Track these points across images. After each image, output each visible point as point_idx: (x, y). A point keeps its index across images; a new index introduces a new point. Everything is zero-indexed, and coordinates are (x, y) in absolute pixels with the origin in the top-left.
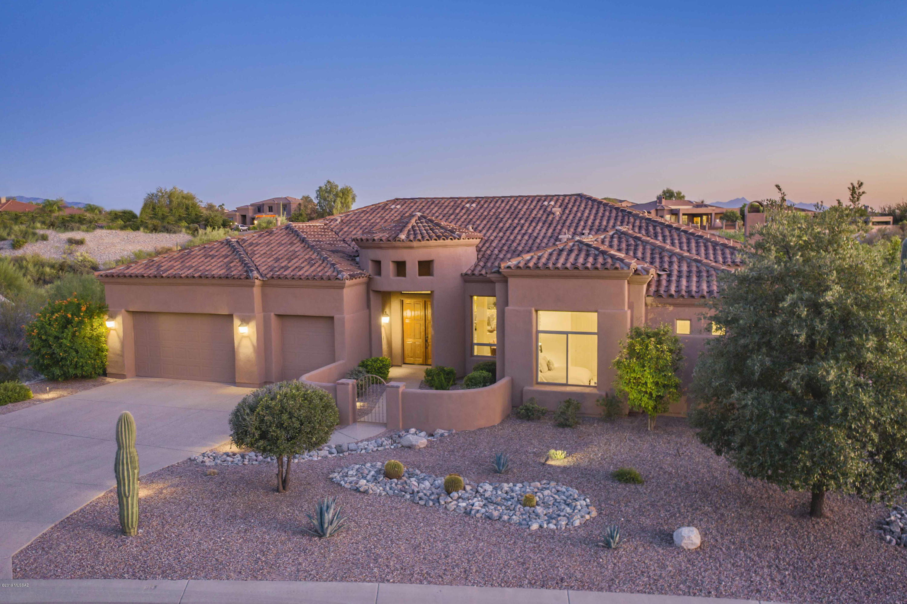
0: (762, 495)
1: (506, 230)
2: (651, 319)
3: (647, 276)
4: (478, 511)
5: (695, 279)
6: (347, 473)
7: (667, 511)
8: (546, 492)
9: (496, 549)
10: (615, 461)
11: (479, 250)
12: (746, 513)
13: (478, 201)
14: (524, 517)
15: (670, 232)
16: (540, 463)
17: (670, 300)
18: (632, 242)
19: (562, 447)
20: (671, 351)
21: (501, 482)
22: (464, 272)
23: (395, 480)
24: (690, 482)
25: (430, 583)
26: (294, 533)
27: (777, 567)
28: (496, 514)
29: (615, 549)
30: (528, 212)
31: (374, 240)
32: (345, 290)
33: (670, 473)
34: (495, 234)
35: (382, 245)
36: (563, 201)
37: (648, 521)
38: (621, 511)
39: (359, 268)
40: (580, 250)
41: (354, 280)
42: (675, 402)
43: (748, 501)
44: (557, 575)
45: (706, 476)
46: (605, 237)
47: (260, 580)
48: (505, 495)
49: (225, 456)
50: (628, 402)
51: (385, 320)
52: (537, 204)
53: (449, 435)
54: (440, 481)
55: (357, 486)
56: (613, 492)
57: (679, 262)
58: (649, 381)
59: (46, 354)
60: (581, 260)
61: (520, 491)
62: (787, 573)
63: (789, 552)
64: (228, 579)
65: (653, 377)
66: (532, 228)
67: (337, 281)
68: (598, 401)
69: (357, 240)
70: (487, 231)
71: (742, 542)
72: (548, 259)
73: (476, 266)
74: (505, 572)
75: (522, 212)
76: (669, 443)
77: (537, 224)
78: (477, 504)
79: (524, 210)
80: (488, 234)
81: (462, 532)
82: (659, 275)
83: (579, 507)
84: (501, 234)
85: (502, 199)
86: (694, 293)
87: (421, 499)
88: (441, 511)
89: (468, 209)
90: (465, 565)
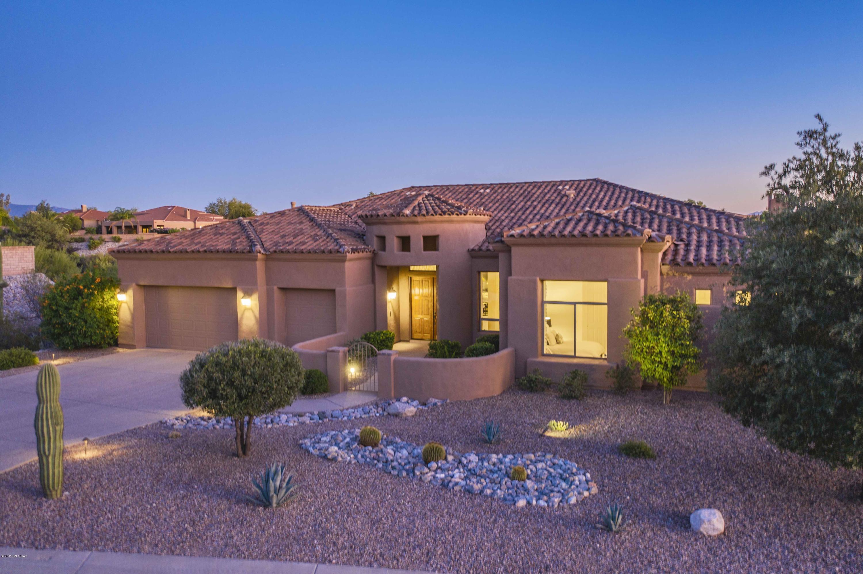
0: (799, 474)
1: (518, 211)
2: (667, 289)
3: (662, 244)
4: (457, 484)
5: (716, 248)
6: (320, 439)
7: (683, 490)
8: (540, 465)
9: (471, 528)
10: (623, 434)
11: (488, 228)
12: (781, 494)
13: (492, 187)
14: (510, 491)
15: (689, 210)
16: (537, 434)
17: (688, 269)
18: (647, 215)
19: (564, 419)
20: (688, 318)
21: (489, 452)
22: (472, 247)
23: (370, 448)
24: (711, 459)
25: (380, 565)
26: (238, 502)
27: (823, 560)
28: (477, 487)
29: (617, 532)
30: (542, 195)
31: (378, 216)
32: (347, 264)
33: (688, 448)
34: (506, 215)
35: (388, 221)
36: (578, 185)
37: (659, 500)
38: (628, 488)
39: (365, 244)
40: (589, 220)
41: (356, 254)
42: (693, 374)
43: (783, 482)
44: (541, 562)
45: (730, 452)
46: (619, 212)
47: (178, 555)
48: (492, 467)
49: (199, 420)
50: (641, 373)
51: (391, 296)
52: (551, 189)
53: (442, 405)
54: (419, 451)
55: (327, 453)
56: (619, 466)
57: (699, 234)
58: (663, 351)
59: (56, 323)
60: (590, 228)
61: (511, 463)
62: (837, 569)
63: (837, 543)
64: (139, 552)
65: (668, 345)
66: (544, 208)
67: (339, 254)
68: (608, 373)
69: (362, 216)
70: (499, 212)
71: (777, 528)
72: (554, 228)
73: (484, 242)
74: (477, 556)
75: (536, 196)
76: (686, 416)
77: (550, 205)
78: (457, 475)
79: (538, 193)
80: (499, 215)
81: (434, 507)
82: (676, 245)
83: (577, 482)
84: (512, 215)
85: (517, 185)
86: (715, 261)
87: (394, 468)
88: (415, 482)
89: (481, 194)
90: (430, 545)
